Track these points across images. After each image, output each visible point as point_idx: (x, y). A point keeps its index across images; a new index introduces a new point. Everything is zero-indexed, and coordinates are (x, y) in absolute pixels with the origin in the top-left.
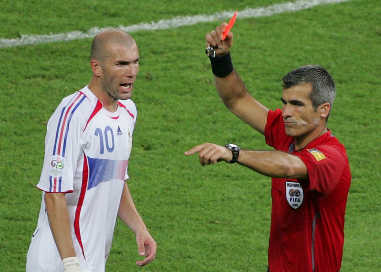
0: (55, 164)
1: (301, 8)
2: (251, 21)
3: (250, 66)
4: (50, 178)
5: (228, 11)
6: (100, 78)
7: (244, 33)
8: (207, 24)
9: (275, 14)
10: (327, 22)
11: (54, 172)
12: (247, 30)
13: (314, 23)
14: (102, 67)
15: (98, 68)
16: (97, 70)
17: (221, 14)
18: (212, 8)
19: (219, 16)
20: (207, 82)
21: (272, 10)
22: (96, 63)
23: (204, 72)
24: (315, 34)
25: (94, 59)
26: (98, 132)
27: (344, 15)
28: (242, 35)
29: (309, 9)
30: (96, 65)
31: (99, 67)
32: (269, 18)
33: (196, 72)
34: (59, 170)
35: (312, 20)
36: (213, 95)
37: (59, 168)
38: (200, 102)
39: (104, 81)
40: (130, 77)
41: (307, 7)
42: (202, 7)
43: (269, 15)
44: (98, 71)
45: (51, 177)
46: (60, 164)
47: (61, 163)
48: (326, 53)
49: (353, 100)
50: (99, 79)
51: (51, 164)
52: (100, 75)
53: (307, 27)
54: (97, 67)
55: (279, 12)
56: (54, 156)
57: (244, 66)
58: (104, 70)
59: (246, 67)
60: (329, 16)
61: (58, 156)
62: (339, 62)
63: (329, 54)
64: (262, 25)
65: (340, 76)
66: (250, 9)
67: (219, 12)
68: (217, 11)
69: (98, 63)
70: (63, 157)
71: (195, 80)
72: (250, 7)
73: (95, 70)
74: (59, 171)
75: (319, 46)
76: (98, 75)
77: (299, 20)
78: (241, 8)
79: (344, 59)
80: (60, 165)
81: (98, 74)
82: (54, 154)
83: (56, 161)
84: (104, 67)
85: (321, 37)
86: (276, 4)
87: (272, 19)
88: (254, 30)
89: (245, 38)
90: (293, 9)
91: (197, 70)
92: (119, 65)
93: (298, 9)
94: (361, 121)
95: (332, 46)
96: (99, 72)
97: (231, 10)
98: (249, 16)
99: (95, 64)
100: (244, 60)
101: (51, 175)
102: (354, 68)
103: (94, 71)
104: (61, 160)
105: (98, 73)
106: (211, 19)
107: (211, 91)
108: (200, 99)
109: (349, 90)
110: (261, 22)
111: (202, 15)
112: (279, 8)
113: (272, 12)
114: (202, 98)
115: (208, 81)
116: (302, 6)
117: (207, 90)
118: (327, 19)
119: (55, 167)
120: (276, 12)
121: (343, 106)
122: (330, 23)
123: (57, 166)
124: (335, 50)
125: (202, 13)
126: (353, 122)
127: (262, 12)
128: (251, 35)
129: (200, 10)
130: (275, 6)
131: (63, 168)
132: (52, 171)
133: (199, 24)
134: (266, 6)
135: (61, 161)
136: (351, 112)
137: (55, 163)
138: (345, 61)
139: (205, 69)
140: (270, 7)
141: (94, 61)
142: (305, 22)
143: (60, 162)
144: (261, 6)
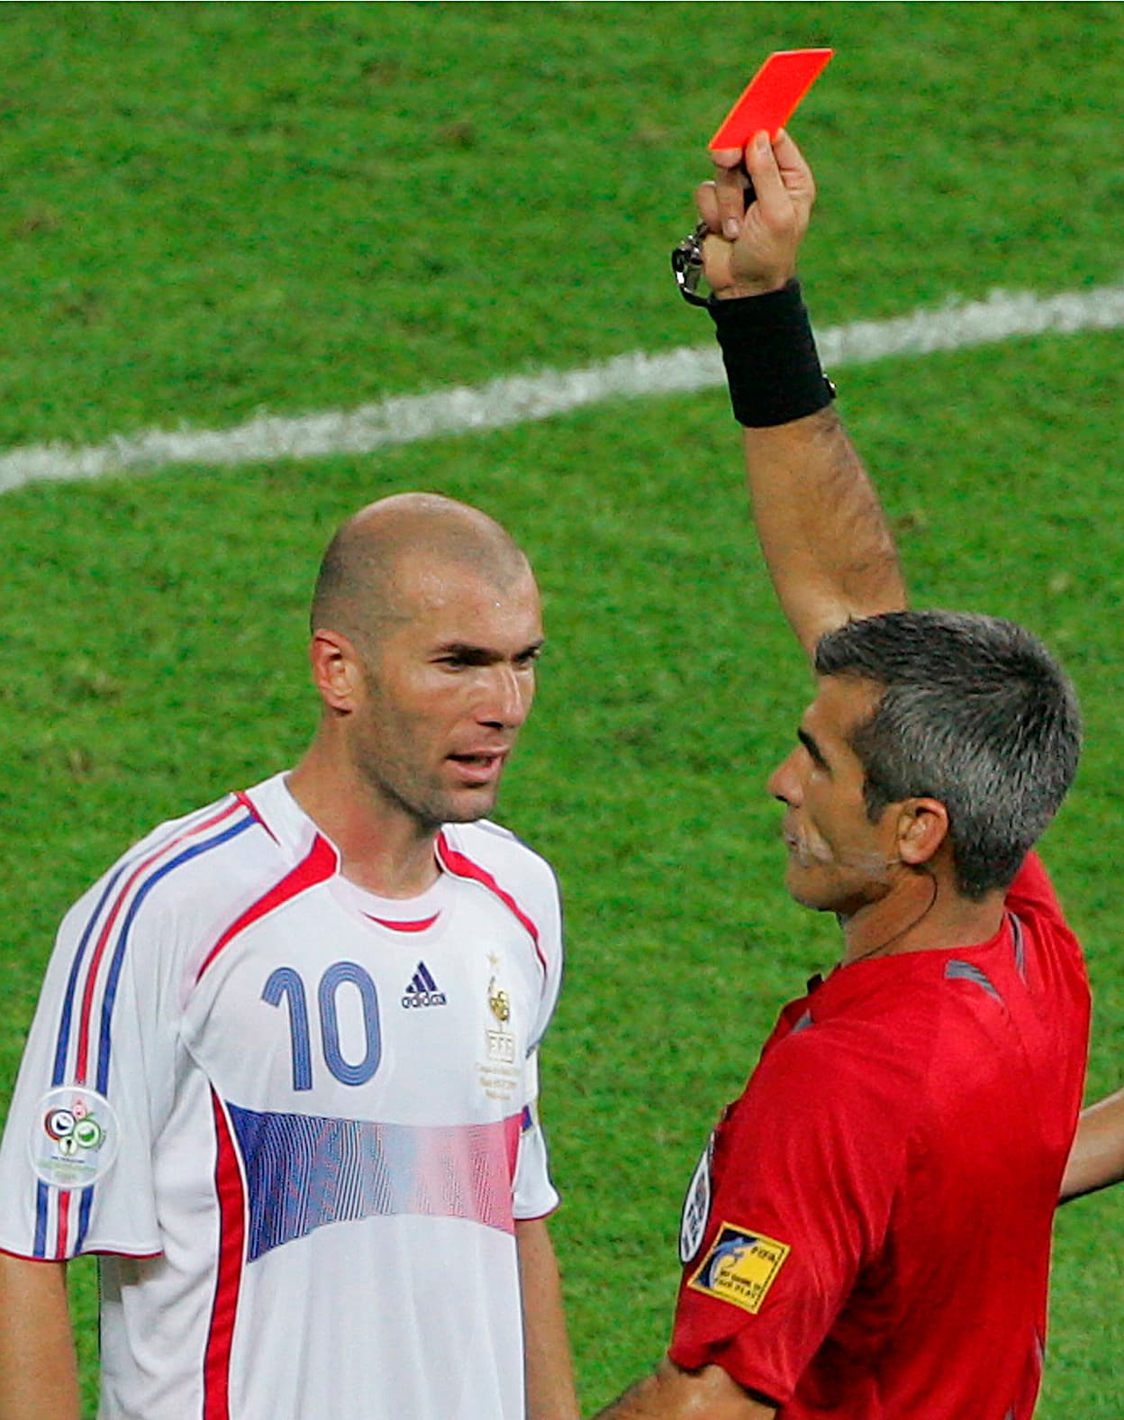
0: (60, 1127)
1: (515, 417)
2: (277, 473)
3: (271, 690)
4: (39, 1194)
5: (169, 427)
6: (348, 718)
7: (247, 530)
8: (70, 490)
9: (387, 445)
10: (633, 482)
11: (57, 1166)
12: (259, 517)
13: (577, 486)
14: (364, 666)
15: (342, 671)
16: (340, 681)
17: (138, 444)
18: (94, 416)
19: (126, 451)
20: (69, 765)
21: (380, 424)
22: (336, 646)
23: (58, 715)
24: (582, 540)
25: (329, 629)
26: (283, 984)
27: (713, 448)
28: (233, 541)
29: (553, 422)
30: (337, 657)
31: (350, 668)
32: (365, 460)
33: (21, 718)
34: (82, 1155)
35: (561, 471)
36: (97, 825)
37: (79, 1146)
38: (36, 854)
39: (366, 734)
40: (496, 726)
41: (540, 411)
42: (48, 409)
43: (365, 448)
44: (345, 684)
45: (42, 1188)
46: (84, 1128)
47: (89, 1121)
48: (629, 626)
49: (760, 851)
50: (342, 721)
51: (43, 1127)
52: (349, 704)
53: (542, 505)
54: (337, 664)
55: (409, 436)
56: (58, 1090)
57: (243, 689)
58: (372, 683)
59: (255, 696)
60: (648, 455)
61: (79, 1089)
62: (692, 673)
63: (644, 633)
64: (330, 495)
65: (698, 736)
66: (275, 422)
67: (126, 432)
68: (118, 427)
69: (348, 647)
70: (99, 1097)
71: (14, 755)
72: (272, 412)
73: (329, 679)
74: (81, 1162)
75: (602, 593)
76: (339, 704)
77: (503, 473)
78: (233, 415)
79: (717, 656)
80: (85, 1132)
81: (341, 698)
82: (58, 1079)
83: (68, 1112)
84: (376, 669)
85: (609, 555)
86: (395, 393)
87: (378, 466)
88: (289, 517)
89: (252, 555)
90: (477, 418)
91: (23, 708)
92: (447, 666)
93: (496, 421)
94: (796, 950)
95: (659, 593)
96: (347, 691)
97: (183, 424)
98: (266, 453)
99: (335, 651)
100: (245, 662)
101: (45, 1180)
102: (762, 697)
103: (323, 683)
104: (90, 1110)
105: (339, 693)
106: (90, 464)
107: (88, 808)
108: (39, 844)
109: (738, 802)
110: (325, 481)
111: (47, 446)
112: (412, 416)
113: (378, 435)
114: (46, 838)
115: (76, 757)
116: (521, 407)
117: (73, 804)
118: (636, 468)
119: (63, 1142)
120: (395, 433)
121: (708, 876)
122: (649, 488)
123: (71, 1134)
124: (670, 613)
125: (46, 438)
126: (757, 953)
127: (330, 436)
128: (278, 542)
129: (39, 419)
130: (392, 406)
131: (99, 1145)
132: (47, 1159)
133: (34, 490)
134: (348, 405)
135: (92, 1114)
136: (748, 907)
137: (63, 1123)
138: (721, 668)
139: (62, 704)
140: (368, 410)
141: (329, 636)
142: (535, 483)
143: (85, 1120)
144: (325, 403)
